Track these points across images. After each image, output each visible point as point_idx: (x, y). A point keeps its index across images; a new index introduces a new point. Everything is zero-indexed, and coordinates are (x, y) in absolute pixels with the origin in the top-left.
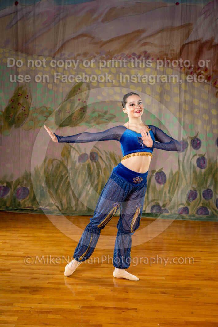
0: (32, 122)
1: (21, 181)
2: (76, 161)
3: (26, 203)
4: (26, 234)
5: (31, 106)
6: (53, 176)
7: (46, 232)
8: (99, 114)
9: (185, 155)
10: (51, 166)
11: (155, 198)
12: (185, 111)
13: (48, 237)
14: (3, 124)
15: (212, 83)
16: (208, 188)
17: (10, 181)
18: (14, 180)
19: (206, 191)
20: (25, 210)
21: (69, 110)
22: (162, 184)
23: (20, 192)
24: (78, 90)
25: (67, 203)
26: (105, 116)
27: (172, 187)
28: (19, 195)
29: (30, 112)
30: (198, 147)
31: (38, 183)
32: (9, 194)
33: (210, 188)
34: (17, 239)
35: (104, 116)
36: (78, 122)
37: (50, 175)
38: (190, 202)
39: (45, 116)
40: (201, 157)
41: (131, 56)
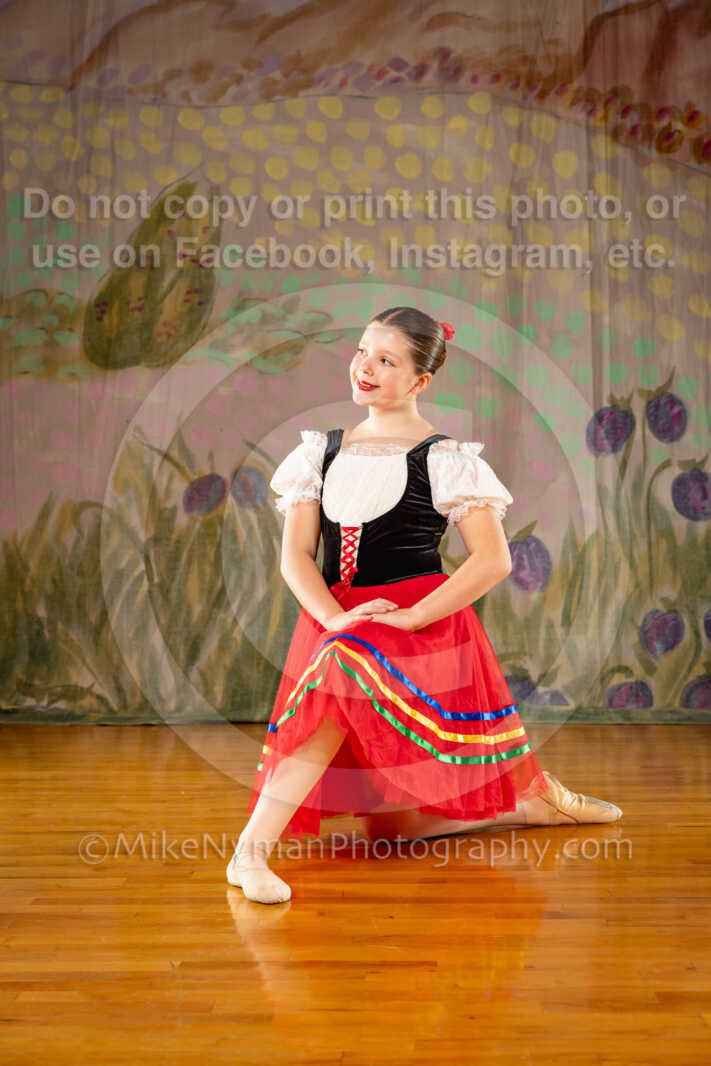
2: (174, 510)
8: (262, 311)
9: (625, 462)
10: (75, 532)
11: (510, 650)
12: (614, 284)
21: (140, 299)
22: (535, 588)
25: (144, 684)
26: (287, 317)
27: (575, 599)
30: (677, 429)
31: (20, 605)
35: (283, 318)
36: (180, 346)
37: (69, 571)
38: (653, 660)
39: (42, 328)
40: (688, 471)
41: (387, 73)
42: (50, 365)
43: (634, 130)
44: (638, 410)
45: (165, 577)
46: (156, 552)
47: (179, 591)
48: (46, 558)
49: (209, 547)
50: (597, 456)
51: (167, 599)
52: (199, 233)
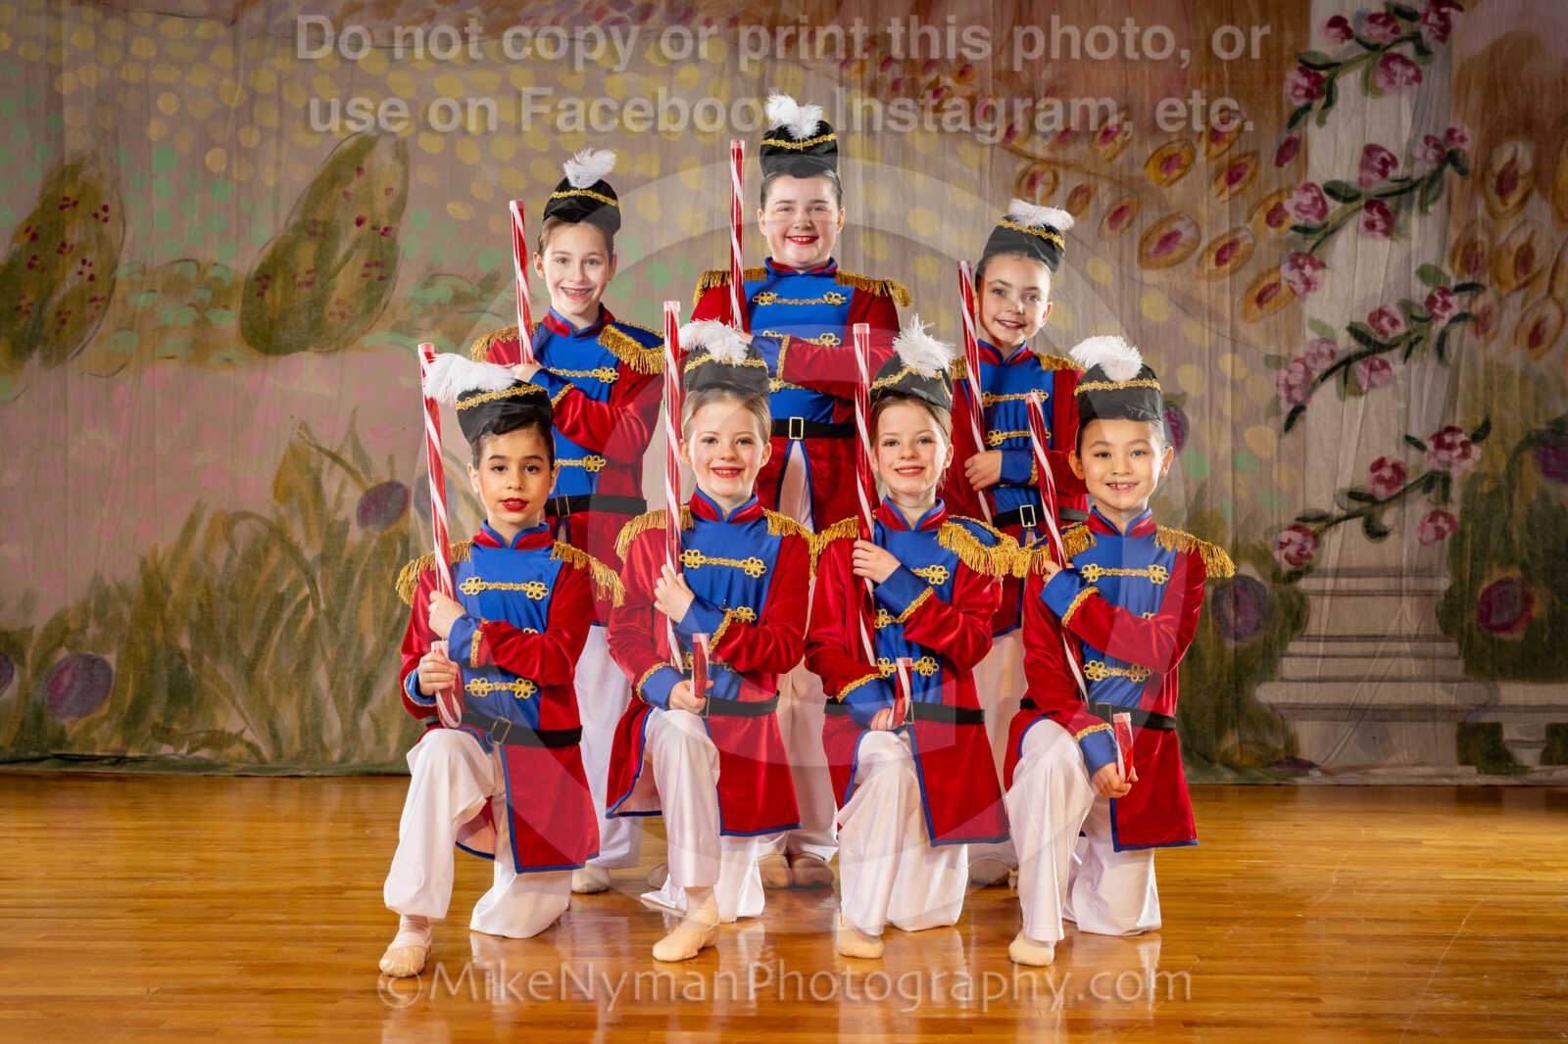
0: (128, 333)
1: (73, 625)
2: (346, 523)
3: (95, 735)
5: (124, 258)
8: (455, 289)
10: (226, 546)
12: (870, 263)
17: (16, 629)
18: (40, 621)
21: (308, 272)
23: (66, 680)
24: (355, 173)
25: (304, 731)
26: (483, 296)
28: (63, 698)
29: (118, 287)
31: (159, 635)
32: (11, 692)
35: (481, 299)
36: (356, 328)
37: (218, 594)
39: (192, 305)
41: (606, 12)
42: (200, 348)
43: (895, 86)
45: (333, 602)
46: (322, 573)
47: (350, 618)
48: (192, 579)
49: (386, 569)
51: (337, 631)
52: (380, 195)
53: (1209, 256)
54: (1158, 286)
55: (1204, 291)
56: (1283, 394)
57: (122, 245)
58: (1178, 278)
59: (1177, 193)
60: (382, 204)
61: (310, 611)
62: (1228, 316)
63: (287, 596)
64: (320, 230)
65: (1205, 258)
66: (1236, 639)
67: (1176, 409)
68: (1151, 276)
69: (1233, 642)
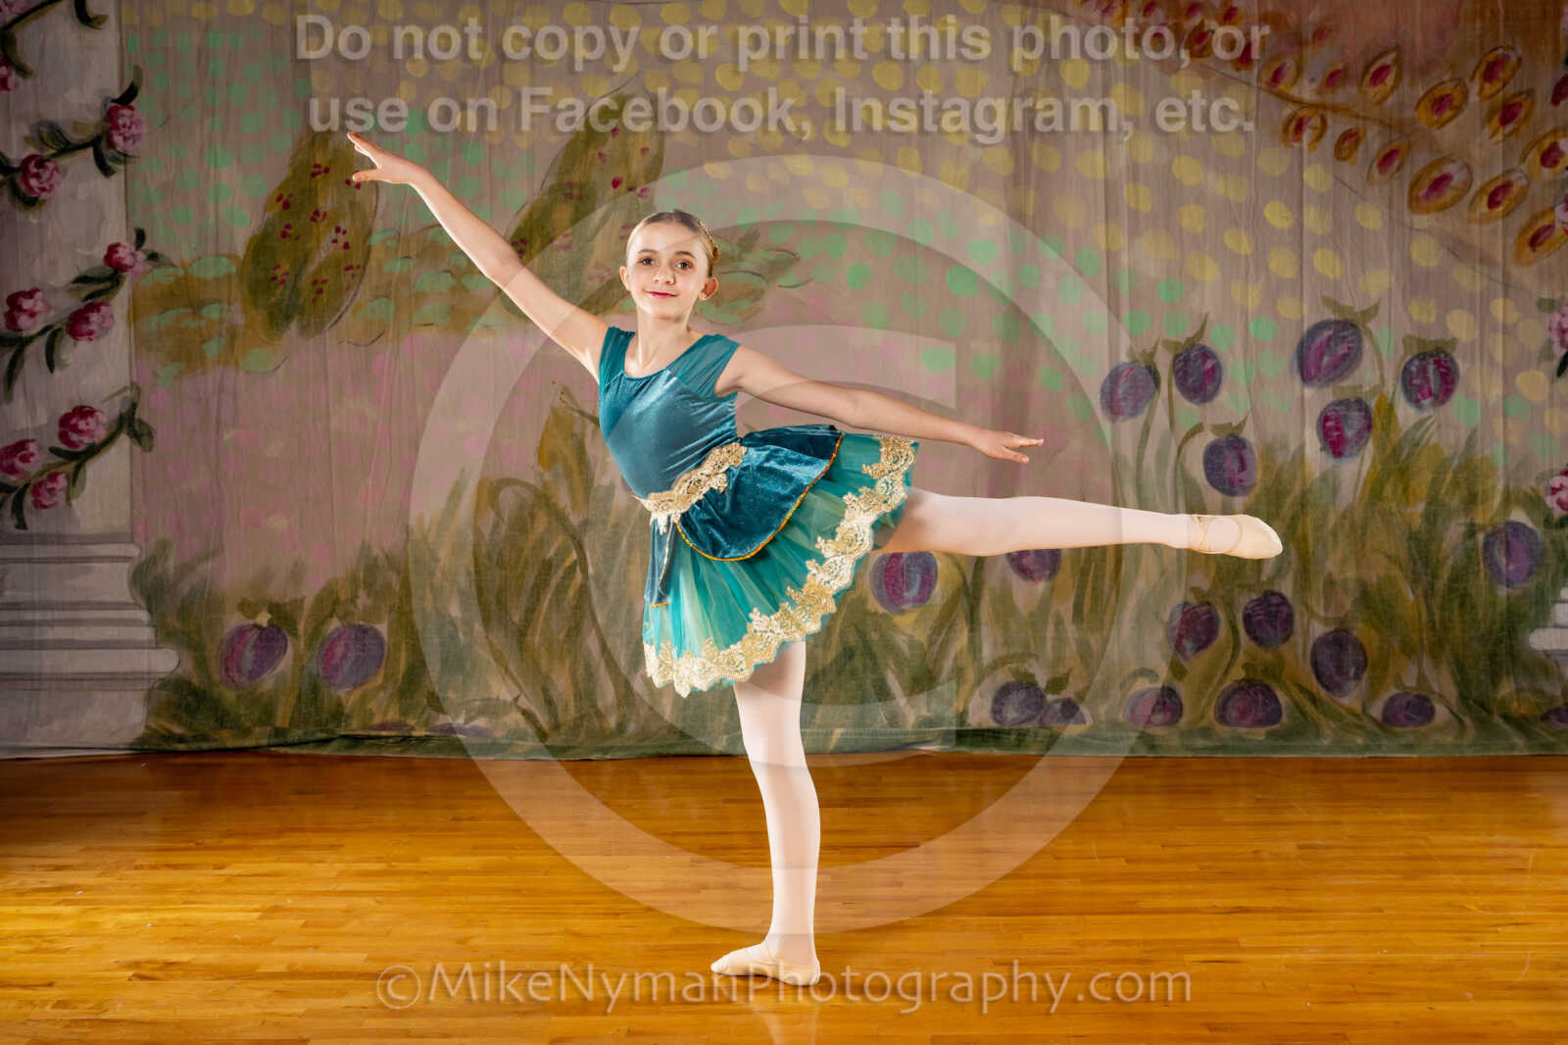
0: (385, 300)
1: (343, 597)
2: (610, 490)
3: (372, 705)
4: (379, 860)
5: (378, 225)
6: (501, 564)
7: (475, 850)
9: (1146, 430)
10: (490, 516)
11: (1012, 651)
12: (1134, 215)
13: (486, 871)
14: (240, 320)
15: (1259, 79)
16: (1267, 587)
17: (287, 600)
18: (309, 592)
19: (1259, 602)
20: (368, 742)
21: (565, 236)
22: (1040, 578)
23: (339, 650)
24: (609, 133)
25: (578, 696)
26: (744, 256)
27: (1089, 590)
28: (337, 669)
29: (374, 255)
30: (1210, 387)
31: (429, 603)
32: (285, 664)
33: (1276, 589)
34: (331, 888)
35: (740, 259)
36: (615, 291)
37: (486, 561)
38: (1183, 662)
39: (448, 272)
40: (1223, 436)
42: (459, 316)
44: (1164, 364)
45: (602, 567)
46: (589, 539)
47: (619, 584)
48: (459, 548)
50: (1113, 421)
51: (605, 595)
52: (636, 155)
53: (1481, 199)
54: (1429, 232)
55: (1477, 235)
56: (1556, 339)
57: (375, 212)
58: (1449, 222)
59: (1449, 134)
60: (638, 164)
61: (579, 576)
62: (1500, 260)
63: (554, 562)
64: (576, 192)
65: (1478, 200)
66: (1508, 586)
67: (1446, 355)
68: (1422, 221)
69: (1505, 589)
